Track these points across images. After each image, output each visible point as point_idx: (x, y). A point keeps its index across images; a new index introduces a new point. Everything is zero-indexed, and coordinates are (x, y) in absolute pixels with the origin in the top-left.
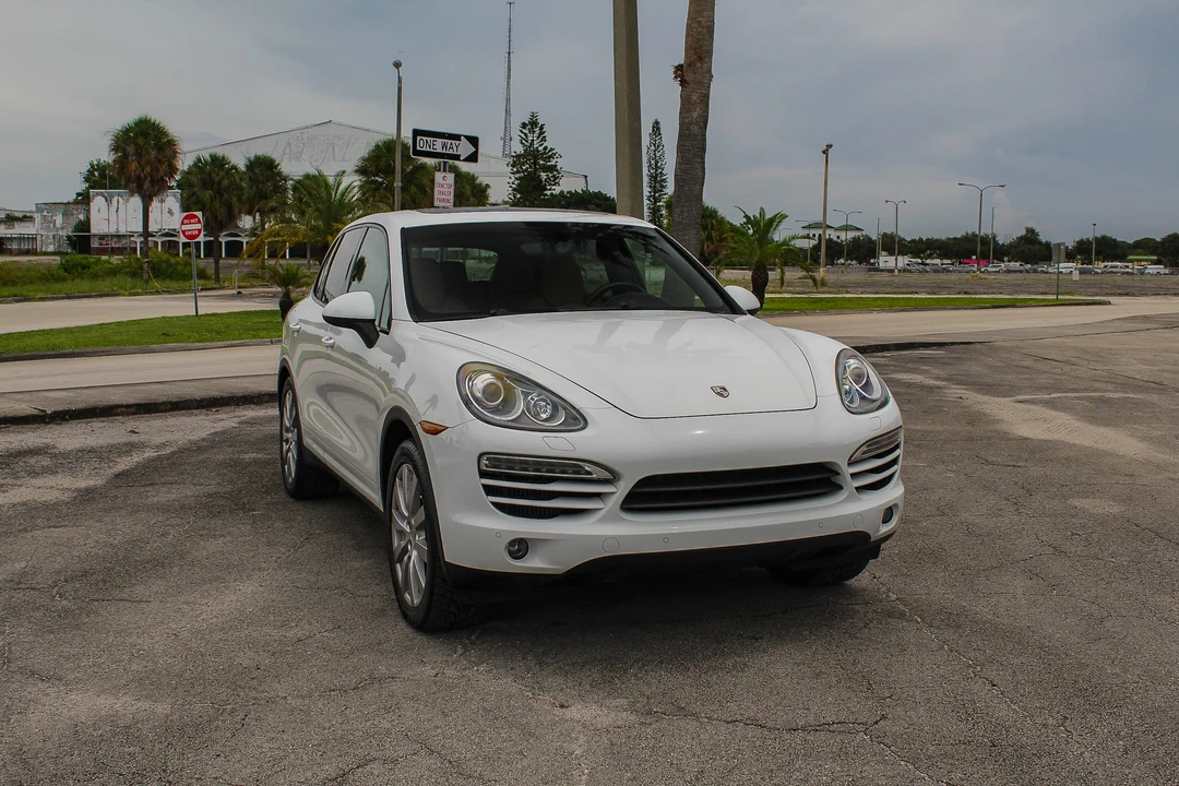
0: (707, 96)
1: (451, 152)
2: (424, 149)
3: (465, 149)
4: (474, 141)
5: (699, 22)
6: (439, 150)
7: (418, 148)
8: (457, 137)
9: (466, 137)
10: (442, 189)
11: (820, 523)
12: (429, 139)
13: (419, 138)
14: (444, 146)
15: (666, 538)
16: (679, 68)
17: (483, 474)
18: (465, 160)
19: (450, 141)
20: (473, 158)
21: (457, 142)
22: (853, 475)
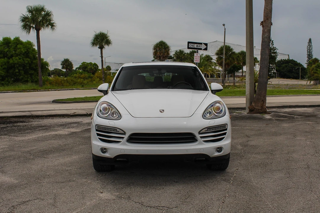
0: (270, 30)
1: (199, 48)
2: (191, 47)
3: (204, 47)
4: (206, 44)
5: (267, 9)
6: (196, 47)
7: (189, 47)
8: (201, 44)
9: (203, 43)
10: (196, 58)
11: (187, 150)
12: (192, 44)
13: (189, 44)
14: (197, 46)
15: (137, 150)
16: (262, 22)
17: (97, 130)
18: (203, 50)
19: (199, 45)
20: (206, 49)
21: (201, 45)
22: (201, 137)
